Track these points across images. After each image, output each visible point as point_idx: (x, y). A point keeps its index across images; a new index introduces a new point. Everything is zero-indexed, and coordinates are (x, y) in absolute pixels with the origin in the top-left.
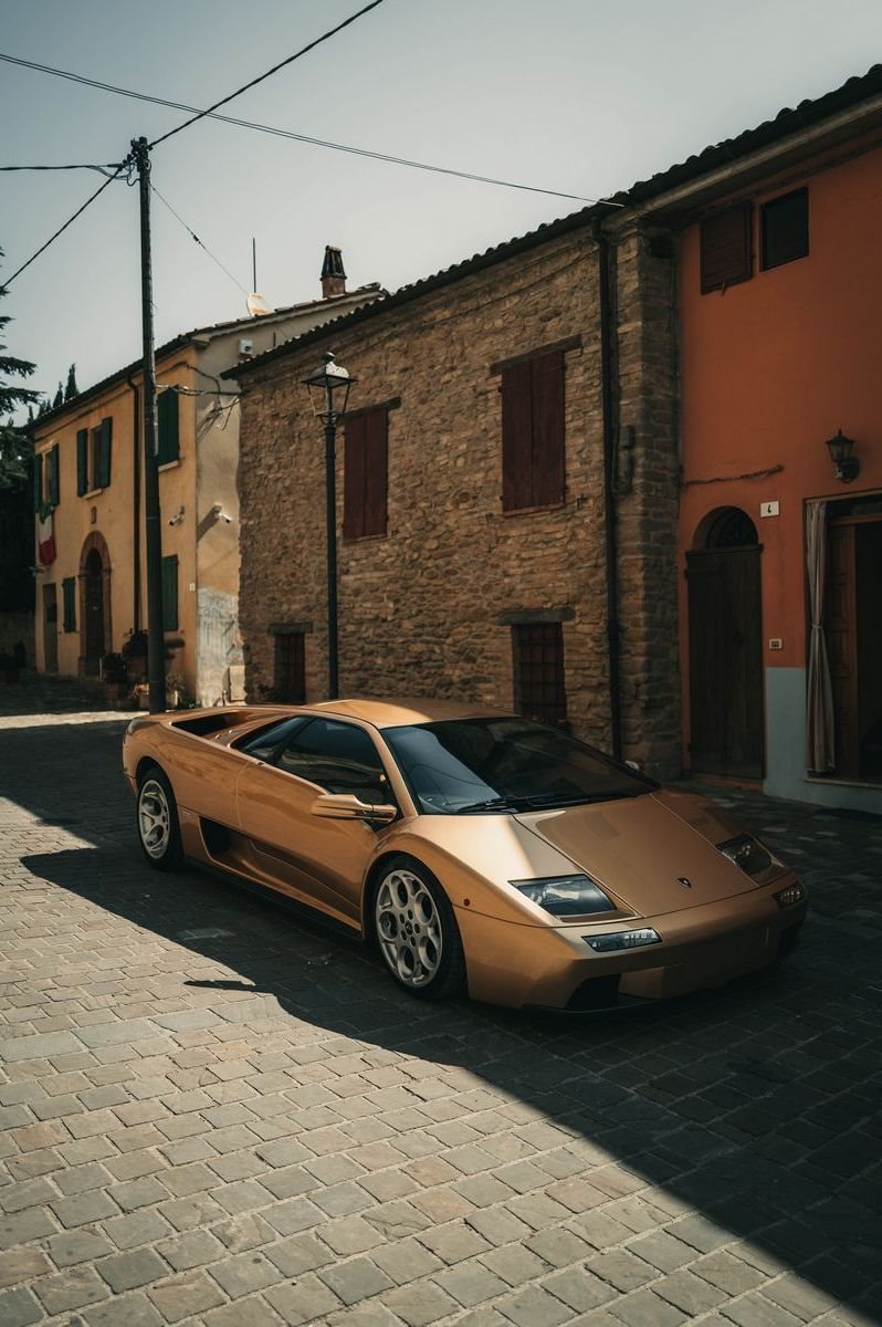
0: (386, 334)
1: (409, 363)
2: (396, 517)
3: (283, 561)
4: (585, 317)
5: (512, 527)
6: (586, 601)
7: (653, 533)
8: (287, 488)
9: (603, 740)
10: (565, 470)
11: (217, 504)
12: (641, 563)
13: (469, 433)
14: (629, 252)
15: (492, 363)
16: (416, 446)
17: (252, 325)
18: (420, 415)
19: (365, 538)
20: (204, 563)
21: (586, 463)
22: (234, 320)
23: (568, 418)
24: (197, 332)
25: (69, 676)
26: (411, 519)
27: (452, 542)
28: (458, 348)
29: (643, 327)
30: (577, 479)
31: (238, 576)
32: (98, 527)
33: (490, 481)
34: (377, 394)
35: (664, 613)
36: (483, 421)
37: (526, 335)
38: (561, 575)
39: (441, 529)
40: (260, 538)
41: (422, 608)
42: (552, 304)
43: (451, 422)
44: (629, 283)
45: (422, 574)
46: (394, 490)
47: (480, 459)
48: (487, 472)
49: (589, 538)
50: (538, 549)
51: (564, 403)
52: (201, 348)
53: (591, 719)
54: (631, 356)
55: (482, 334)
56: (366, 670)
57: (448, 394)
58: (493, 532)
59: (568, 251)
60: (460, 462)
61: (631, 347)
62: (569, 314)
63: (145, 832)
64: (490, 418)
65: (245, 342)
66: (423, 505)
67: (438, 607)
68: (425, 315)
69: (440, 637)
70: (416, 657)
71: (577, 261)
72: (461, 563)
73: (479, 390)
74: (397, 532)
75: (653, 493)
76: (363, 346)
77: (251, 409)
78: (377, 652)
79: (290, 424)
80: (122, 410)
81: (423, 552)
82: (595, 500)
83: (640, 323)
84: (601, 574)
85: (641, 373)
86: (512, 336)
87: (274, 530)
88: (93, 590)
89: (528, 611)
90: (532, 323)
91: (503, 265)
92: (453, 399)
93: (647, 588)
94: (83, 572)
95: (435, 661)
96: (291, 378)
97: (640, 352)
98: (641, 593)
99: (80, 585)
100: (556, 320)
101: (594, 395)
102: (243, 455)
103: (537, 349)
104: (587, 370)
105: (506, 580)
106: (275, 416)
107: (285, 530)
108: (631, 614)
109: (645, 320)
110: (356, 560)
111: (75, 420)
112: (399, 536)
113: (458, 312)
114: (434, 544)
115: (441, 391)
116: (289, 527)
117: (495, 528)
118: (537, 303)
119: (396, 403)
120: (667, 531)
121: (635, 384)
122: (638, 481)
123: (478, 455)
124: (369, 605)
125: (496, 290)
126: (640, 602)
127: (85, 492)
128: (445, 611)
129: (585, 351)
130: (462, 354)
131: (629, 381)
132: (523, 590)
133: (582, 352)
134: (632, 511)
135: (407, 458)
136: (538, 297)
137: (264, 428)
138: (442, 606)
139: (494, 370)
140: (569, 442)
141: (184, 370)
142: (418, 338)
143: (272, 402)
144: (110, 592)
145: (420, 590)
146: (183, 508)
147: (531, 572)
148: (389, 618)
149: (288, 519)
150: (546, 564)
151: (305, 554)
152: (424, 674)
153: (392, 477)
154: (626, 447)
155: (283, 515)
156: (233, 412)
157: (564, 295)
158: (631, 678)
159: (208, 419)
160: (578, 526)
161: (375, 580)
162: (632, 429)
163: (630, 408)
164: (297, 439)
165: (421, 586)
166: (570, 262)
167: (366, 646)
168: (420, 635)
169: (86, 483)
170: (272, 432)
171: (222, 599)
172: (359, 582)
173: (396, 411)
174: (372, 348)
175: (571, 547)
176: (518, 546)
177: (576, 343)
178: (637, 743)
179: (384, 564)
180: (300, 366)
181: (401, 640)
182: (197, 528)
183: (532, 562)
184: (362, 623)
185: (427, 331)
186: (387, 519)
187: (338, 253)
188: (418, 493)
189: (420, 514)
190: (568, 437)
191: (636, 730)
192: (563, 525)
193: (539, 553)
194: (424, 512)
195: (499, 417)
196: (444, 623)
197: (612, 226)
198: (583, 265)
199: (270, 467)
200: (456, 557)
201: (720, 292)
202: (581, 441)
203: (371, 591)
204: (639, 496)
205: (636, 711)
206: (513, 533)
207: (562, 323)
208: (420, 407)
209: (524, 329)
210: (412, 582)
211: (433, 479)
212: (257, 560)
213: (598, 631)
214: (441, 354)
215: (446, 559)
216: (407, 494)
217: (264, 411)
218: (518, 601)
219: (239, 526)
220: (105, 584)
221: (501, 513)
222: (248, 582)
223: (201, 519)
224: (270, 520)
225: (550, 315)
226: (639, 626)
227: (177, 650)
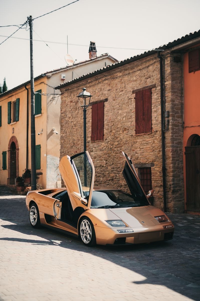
0: (104, 79)
1: (110, 88)
2: (106, 135)
3: (73, 148)
4: (157, 79)
5: (138, 139)
6: (157, 161)
7: (175, 142)
8: (75, 124)
9: (162, 202)
10: (151, 123)
11: (54, 128)
12: (171, 150)
13: (127, 110)
14: (168, 61)
15: (133, 90)
16: (112, 113)
17: (65, 69)
18: (113, 104)
19: (97, 141)
20: (49, 147)
21: (157, 121)
22: (59, 68)
23: (152, 108)
24: (47, 73)
25: (4, 185)
26: (110, 135)
27: (122, 143)
28: (124, 85)
29: (172, 83)
30: (155, 126)
31: (60, 152)
32: (15, 135)
33: (132, 125)
34: (101, 97)
35: (179, 165)
36: (130, 107)
37: (141, 83)
38: (151, 153)
39: (119, 139)
40: (66, 140)
41: (113, 163)
42: (149, 74)
43: (122, 107)
44: (168, 70)
45: (114, 152)
46: (106, 127)
47: (130, 118)
48: (131, 122)
49: (158, 143)
50: (144, 145)
51: (151, 103)
52: (49, 78)
53: (159, 196)
54: (168, 91)
55: (130, 81)
56: (98, 182)
57: (121, 98)
58: (133, 140)
59: (152, 59)
60: (124, 119)
61: (168, 88)
62: (153, 77)
63: (31, 219)
64: (132, 106)
65: (63, 75)
66: (114, 131)
67: (118, 163)
68: (115, 74)
69: (119, 171)
70: (112, 178)
71: (155, 62)
72: (125, 149)
73: (129, 98)
74: (106, 139)
75: (175, 130)
76: (97, 81)
77: (64, 99)
78: (101, 176)
79: (76, 104)
80: (23, 96)
81: (114, 145)
82: (159, 131)
83: (171, 82)
84: (161, 153)
85: (171, 96)
86: (138, 83)
87: (71, 138)
88: (12, 155)
89: (142, 164)
90: (144, 79)
91: (135, 62)
92: (122, 100)
93: (173, 157)
94: (10, 149)
95: (117, 179)
96: (76, 90)
97: (171, 90)
98: (171, 159)
99: (8, 154)
100: (149, 79)
101: (159, 101)
102: (62, 113)
103: (144, 87)
104: (157, 94)
105: (136, 155)
106: (71, 102)
107: (74, 138)
108: (169, 165)
109: (172, 81)
110: (95, 148)
111: (7, 98)
112: (107, 141)
113: (124, 74)
114: (116, 143)
115: (119, 97)
116: (75, 137)
117: (133, 139)
118: (145, 74)
119: (106, 100)
120: (179, 141)
121: (169, 99)
122: (170, 127)
123: (129, 117)
124: (98, 162)
125: (134, 68)
126: (171, 161)
127: (10, 123)
128: (120, 164)
129: (157, 89)
130: (125, 87)
131: (168, 98)
132: (141, 158)
133: (156, 89)
134: (169, 135)
135: (110, 117)
136: (145, 72)
137: (68, 105)
138: (119, 162)
139: (133, 92)
140: (153, 115)
141: (43, 84)
142: (113, 81)
143: (70, 97)
144: (18, 157)
145: (113, 157)
146: (42, 129)
147: (143, 152)
148: (104, 166)
149: (75, 134)
150: (147, 150)
151: (80, 145)
152: (114, 183)
153: (105, 122)
154: (167, 117)
155: (73, 133)
156: (58, 99)
157: (152, 72)
158: (169, 183)
159: (51, 101)
160: (155, 139)
161: (100, 154)
162: (168, 112)
163: (168, 106)
164: (78, 109)
165: (113, 156)
166: (153, 62)
167: (98, 174)
168: (113, 171)
169: (11, 120)
170: (70, 107)
171: (55, 159)
172: (96, 154)
173: (107, 102)
174: (100, 83)
175: (153, 145)
176: (139, 144)
177: (154, 86)
178: (170, 202)
179: (103, 149)
180: (79, 87)
181: (107, 172)
182: (47, 136)
183: (143, 149)
184: (97, 167)
185: (115, 79)
186: (104, 135)
187: (94, 44)
188: (112, 128)
189: (113, 134)
190: (152, 113)
191: (170, 198)
192: (151, 139)
193: (145, 147)
194: (114, 133)
195: (135, 106)
196: (120, 167)
197: (164, 53)
198: (156, 64)
199: (70, 118)
200: (123, 147)
201: (193, 73)
202: (156, 114)
203: (99, 157)
204: (170, 131)
205: (170, 193)
206: (138, 141)
207: (151, 80)
208: (113, 102)
209: (141, 81)
210: (110, 155)
211: (117, 124)
212: (65, 147)
213: (160, 170)
214: (119, 86)
215: (120, 148)
216: (109, 128)
217: (68, 100)
218: (140, 161)
219: (60, 136)
220: (17, 154)
221: (135, 135)
222: (63, 154)
223: (48, 134)
224: (70, 134)
225: (148, 77)
226: (171, 169)
227: (40, 176)
